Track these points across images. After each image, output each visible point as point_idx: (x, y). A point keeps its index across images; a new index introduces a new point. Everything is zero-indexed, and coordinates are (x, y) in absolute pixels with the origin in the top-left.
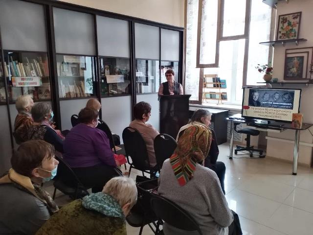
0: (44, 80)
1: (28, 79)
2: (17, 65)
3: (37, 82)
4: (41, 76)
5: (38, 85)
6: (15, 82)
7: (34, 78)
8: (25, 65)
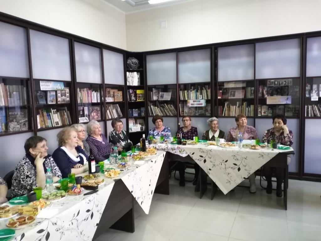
0: (207, 101)
1: (197, 101)
2: (191, 92)
3: (203, 103)
4: (206, 99)
5: (203, 105)
6: (189, 103)
7: (201, 100)
8: (197, 91)
